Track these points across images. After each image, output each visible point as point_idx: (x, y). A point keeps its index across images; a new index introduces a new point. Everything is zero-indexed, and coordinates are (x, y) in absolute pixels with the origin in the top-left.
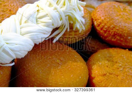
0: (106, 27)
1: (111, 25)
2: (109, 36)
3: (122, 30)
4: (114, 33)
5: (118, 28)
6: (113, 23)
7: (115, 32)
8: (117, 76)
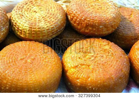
0: (78, 20)
1: (82, 17)
2: (82, 28)
3: (93, 21)
4: (86, 25)
5: (89, 19)
6: (84, 15)
7: (87, 23)
8: (89, 66)
